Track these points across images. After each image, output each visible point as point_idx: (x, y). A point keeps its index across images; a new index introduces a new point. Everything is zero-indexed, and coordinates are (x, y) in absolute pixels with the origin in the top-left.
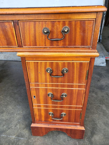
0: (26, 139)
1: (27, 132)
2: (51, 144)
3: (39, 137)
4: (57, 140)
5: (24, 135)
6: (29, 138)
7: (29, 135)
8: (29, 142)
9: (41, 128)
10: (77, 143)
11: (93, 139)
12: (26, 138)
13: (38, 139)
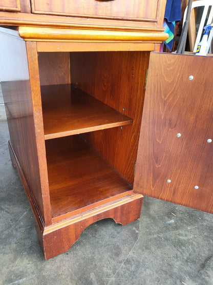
0: (34, 276)
1: (26, 261)
2: (93, 253)
3: (60, 255)
4: (100, 242)
5: (22, 272)
6: (41, 270)
7: (36, 265)
8: (44, 277)
9: (67, 228)
10: (134, 228)
11: (152, 212)
12: (33, 273)
13: (62, 261)
